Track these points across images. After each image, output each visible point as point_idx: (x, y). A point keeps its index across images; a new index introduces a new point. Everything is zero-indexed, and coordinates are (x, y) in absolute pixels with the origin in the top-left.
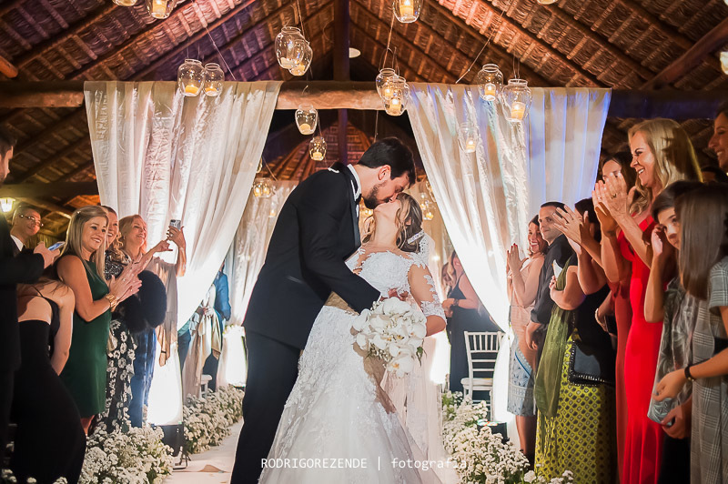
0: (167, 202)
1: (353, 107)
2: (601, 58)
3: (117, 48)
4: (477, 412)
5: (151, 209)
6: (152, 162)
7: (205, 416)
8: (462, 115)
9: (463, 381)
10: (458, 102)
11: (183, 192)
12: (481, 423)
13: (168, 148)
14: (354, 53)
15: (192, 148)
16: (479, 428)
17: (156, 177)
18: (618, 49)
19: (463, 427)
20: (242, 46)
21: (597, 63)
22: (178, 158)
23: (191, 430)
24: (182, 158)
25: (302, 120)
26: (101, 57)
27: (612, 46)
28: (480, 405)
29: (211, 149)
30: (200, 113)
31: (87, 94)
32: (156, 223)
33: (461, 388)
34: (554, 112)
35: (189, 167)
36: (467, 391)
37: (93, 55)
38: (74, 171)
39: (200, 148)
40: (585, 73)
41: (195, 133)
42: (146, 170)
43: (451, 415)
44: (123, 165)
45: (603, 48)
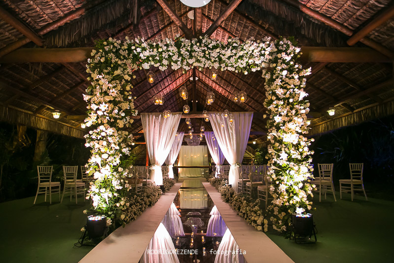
0: (159, 139)
3: (144, 103)
5: (155, 140)
6: (155, 130)
8: (221, 119)
10: (220, 116)
12: (226, 185)
13: (158, 127)
14: (197, 101)
17: (156, 133)
19: (222, 186)
21: (252, 104)
24: (161, 129)
26: (140, 105)
27: (255, 100)
29: (167, 127)
31: (141, 116)
32: (156, 143)
34: (241, 117)
35: (163, 131)
37: (138, 105)
38: (140, 131)
39: (165, 127)
40: (249, 106)
41: (164, 124)
42: (154, 132)
44: (149, 131)
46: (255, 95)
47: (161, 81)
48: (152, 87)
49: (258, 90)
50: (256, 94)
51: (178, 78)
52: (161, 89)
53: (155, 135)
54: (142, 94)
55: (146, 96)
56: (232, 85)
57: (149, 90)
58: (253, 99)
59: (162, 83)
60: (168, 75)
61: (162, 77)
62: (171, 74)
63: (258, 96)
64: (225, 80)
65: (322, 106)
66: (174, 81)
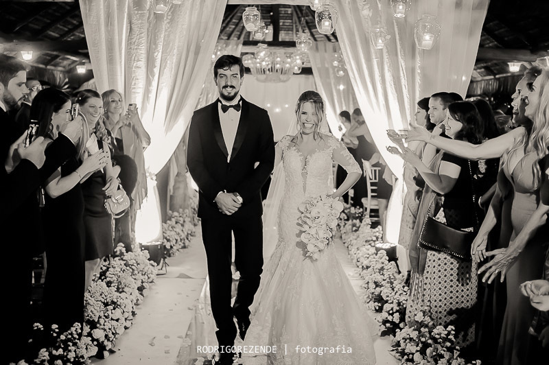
0: (145, 79)
4: (375, 234)
5: (133, 84)
6: (132, 47)
9: (363, 200)
11: (156, 70)
13: (144, 35)
15: (162, 36)
17: (136, 59)
19: (364, 243)
22: (152, 44)
24: (155, 44)
28: (377, 229)
29: (177, 37)
32: (137, 95)
33: (361, 206)
35: (161, 51)
36: (366, 209)
39: (169, 36)
42: (129, 53)
43: (354, 228)
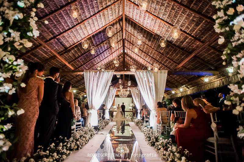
0: (96, 89)
1: (126, 74)
2: (163, 68)
4: (147, 124)
7: (101, 124)
8: (143, 75)
11: (98, 87)
12: (148, 126)
13: (96, 80)
16: (148, 127)
18: (166, 66)
19: (145, 127)
20: (109, 68)
22: (98, 82)
23: (99, 126)
25: (118, 75)
29: (103, 81)
30: (101, 75)
31: (84, 72)
35: (100, 83)
39: (101, 80)
41: (101, 78)
42: (93, 84)
44: (89, 83)
45: (164, 66)
46: (165, 62)
47: (102, 52)
48: (96, 57)
49: (168, 58)
50: (167, 60)
51: (113, 52)
52: (102, 59)
53: (94, 86)
54: (89, 61)
55: (92, 63)
56: (150, 56)
57: (93, 58)
58: (164, 65)
59: (102, 54)
60: (107, 49)
61: (102, 50)
62: (108, 48)
63: (168, 62)
64: (144, 52)
65: (220, 66)
66: (111, 54)
